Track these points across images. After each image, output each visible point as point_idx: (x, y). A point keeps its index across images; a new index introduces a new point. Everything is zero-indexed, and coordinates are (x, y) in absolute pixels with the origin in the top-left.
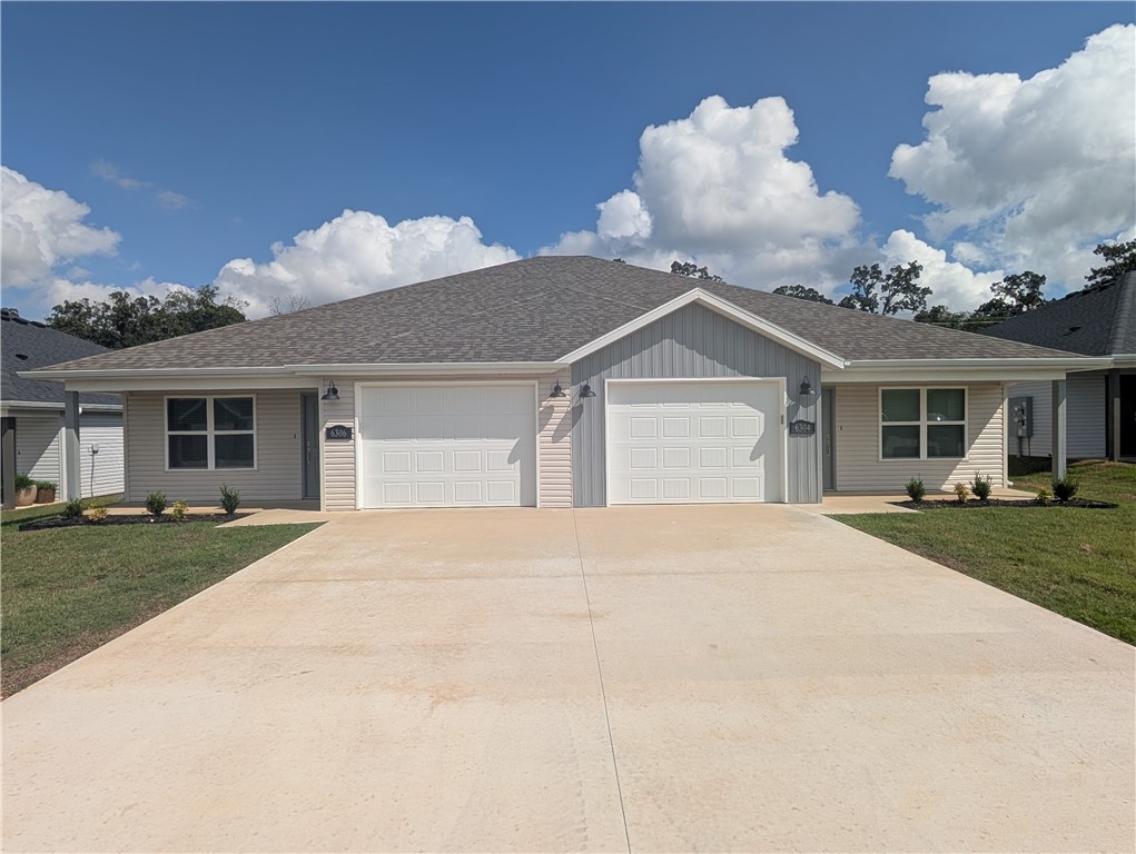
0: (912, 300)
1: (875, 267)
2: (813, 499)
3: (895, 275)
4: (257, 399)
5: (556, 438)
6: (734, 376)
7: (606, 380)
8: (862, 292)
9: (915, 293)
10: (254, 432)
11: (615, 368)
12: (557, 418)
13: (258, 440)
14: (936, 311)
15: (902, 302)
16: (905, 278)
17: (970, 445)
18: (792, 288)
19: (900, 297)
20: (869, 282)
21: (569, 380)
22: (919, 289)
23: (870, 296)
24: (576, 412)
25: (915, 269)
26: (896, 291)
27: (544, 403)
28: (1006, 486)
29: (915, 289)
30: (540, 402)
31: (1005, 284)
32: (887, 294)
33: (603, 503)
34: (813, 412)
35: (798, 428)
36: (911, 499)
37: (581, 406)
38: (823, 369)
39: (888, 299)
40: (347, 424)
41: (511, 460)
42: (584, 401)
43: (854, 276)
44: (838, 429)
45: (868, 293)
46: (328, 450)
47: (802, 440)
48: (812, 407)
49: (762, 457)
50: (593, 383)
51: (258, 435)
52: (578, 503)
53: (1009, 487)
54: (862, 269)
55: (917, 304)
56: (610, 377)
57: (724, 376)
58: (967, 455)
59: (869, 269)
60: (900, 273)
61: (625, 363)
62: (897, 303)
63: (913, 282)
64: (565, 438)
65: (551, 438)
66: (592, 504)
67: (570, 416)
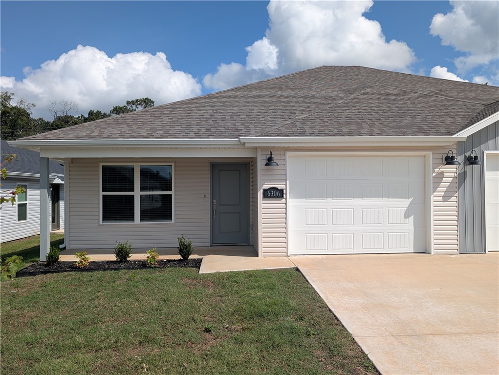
4: (176, 166)
5: (446, 198)
7: (486, 152)
10: (172, 193)
11: (491, 142)
12: (447, 181)
13: (176, 199)
24: (461, 178)
27: (437, 170)
30: (434, 168)
33: (483, 250)
37: (465, 172)
40: (280, 187)
41: (407, 216)
46: (265, 208)
51: (176, 195)
52: (464, 251)
56: (488, 149)
61: (498, 139)
64: (453, 198)
65: (441, 198)
66: (474, 251)
67: (457, 180)
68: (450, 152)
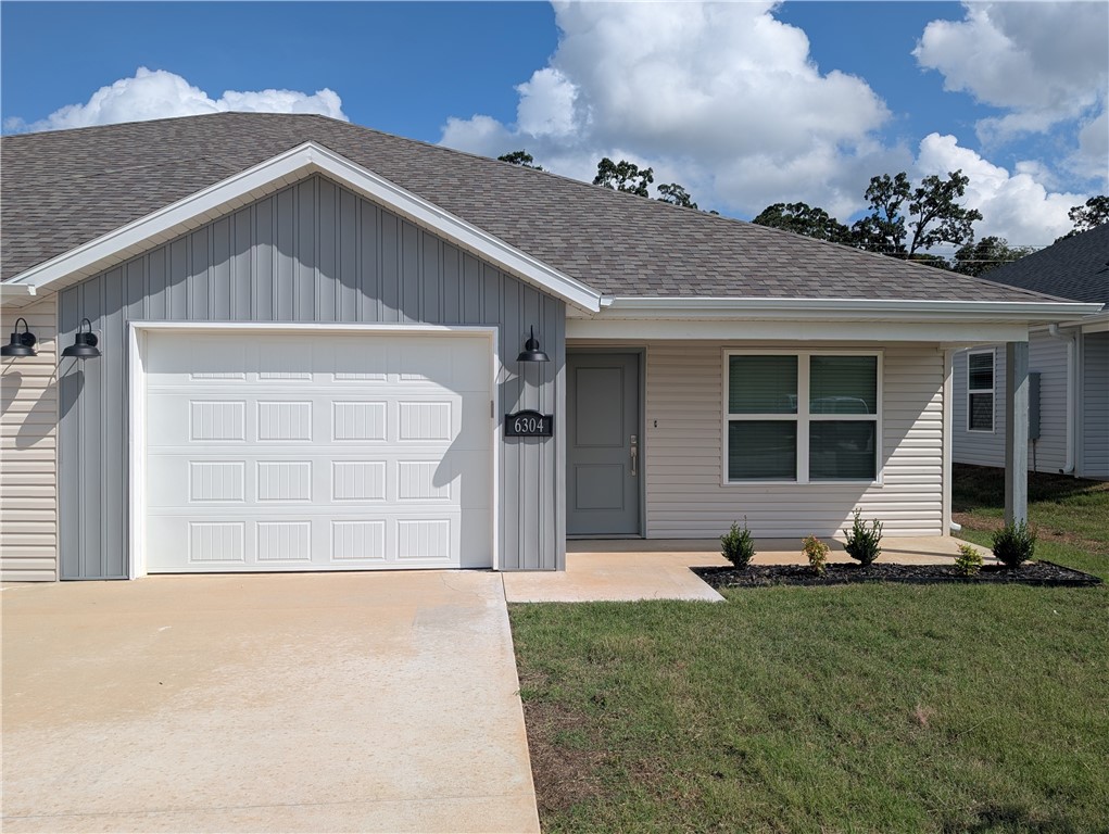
0: (952, 226)
1: (900, 178)
2: (549, 563)
3: (930, 188)
5: (26, 439)
6: (397, 321)
7: (133, 325)
8: (883, 215)
9: (957, 218)
11: (151, 301)
12: (28, 397)
14: (987, 244)
15: (939, 231)
16: (942, 195)
17: (886, 458)
18: (790, 207)
19: (935, 224)
20: (893, 200)
21: (54, 321)
22: (963, 212)
23: (894, 220)
24: (69, 389)
25: (958, 182)
26: (931, 215)
28: (947, 532)
29: (956, 212)
31: (1088, 210)
32: (917, 217)
33: (123, 573)
34: (549, 396)
35: (522, 426)
36: (731, 564)
37: (78, 376)
38: (570, 313)
39: (920, 226)
42: (85, 366)
43: (870, 190)
44: (649, 425)
45: (891, 215)
47: (528, 449)
48: (548, 386)
49: (457, 481)
50: (104, 329)
52: (69, 574)
53: (953, 533)
54: (882, 180)
55: (961, 234)
56: (141, 317)
57: (377, 320)
58: (880, 476)
59: (893, 180)
60: (937, 187)
61: (173, 292)
62: (933, 232)
63: (953, 202)
64: (45, 439)
65: (14, 439)
66: (99, 576)
67: (56, 395)
68: (21, 323)
